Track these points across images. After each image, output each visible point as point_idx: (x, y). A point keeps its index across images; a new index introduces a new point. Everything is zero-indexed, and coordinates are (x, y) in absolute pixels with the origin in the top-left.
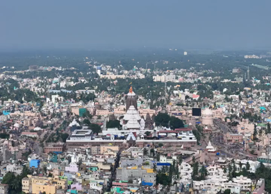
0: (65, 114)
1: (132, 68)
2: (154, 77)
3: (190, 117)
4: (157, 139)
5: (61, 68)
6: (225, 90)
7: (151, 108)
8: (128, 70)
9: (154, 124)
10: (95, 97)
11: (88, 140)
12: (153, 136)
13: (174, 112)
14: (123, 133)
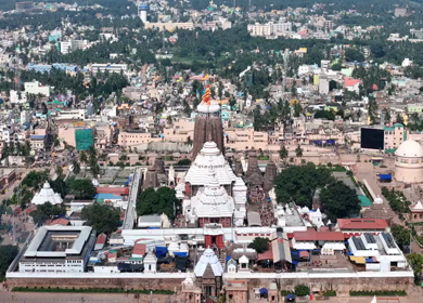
0: (39, 145)
1: (207, 5)
2: (249, 28)
3: (357, 151)
4: (291, 268)
5: (75, 5)
6: (406, 62)
7: (257, 129)
8: (199, 10)
9: (272, 195)
10: (124, 83)
11: (74, 271)
12: (276, 259)
13: (315, 137)
14: (183, 237)
